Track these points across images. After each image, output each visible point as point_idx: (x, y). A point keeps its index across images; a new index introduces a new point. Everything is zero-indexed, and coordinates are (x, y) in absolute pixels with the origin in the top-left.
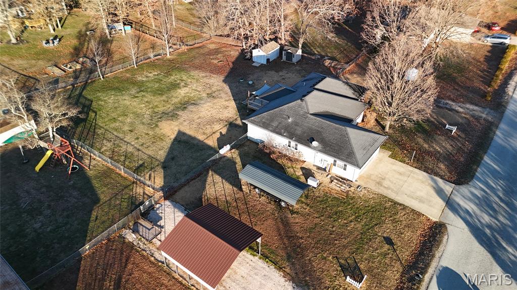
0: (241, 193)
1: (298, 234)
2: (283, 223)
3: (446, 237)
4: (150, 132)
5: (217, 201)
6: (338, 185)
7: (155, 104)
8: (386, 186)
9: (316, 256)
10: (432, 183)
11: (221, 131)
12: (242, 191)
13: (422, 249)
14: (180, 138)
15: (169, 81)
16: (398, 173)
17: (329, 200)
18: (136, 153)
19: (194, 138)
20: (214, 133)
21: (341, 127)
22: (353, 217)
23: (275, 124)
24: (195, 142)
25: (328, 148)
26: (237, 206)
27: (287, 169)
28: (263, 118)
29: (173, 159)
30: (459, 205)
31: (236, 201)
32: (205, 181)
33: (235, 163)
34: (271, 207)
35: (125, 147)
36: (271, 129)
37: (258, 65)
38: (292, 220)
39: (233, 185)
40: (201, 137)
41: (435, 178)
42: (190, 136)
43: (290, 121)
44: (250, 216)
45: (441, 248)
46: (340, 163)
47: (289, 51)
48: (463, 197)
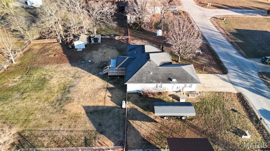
0: (158, 123)
1: (204, 129)
2: (193, 127)
3: (246, 97)
4: (65, 117)
5: (153, 135)
6: (193, 96)
7: (45, 97)
8: (208, 87)
9: (221, 135)
10: (219, 78)
11: (107, 95)
12: (158, 122)
13: (245, 107)
14: (90, 111)
15: (35, 78)
16: (204, 79)
17: (196, 105)
18: (73, 134)
19: (97, 107)
20: (105, 98)
21: (178, 67)
22: (213, 107)
23: (144, 78)
24: (101, 108)
25: (180, 80)
26: (165, 132)
27: (164, 99)
28: (136, 78)
29: (100, 125)
30: (235, 82)
31: (161, 129)
32: (133, 127)
33: (136, 109)
34: (179, 123)
35: (59, 134)
36: (144, 82)
37: (81, 50)
38: (195, 124)
39: (150, 121)
40: (101, 104)
41: (217, 75)
42: (93, 107)
43: (151, 74)
44: (177, 133)
45: (250, 103)
46: (188, 85)
47: (95, 37)
48: (233, 78)
